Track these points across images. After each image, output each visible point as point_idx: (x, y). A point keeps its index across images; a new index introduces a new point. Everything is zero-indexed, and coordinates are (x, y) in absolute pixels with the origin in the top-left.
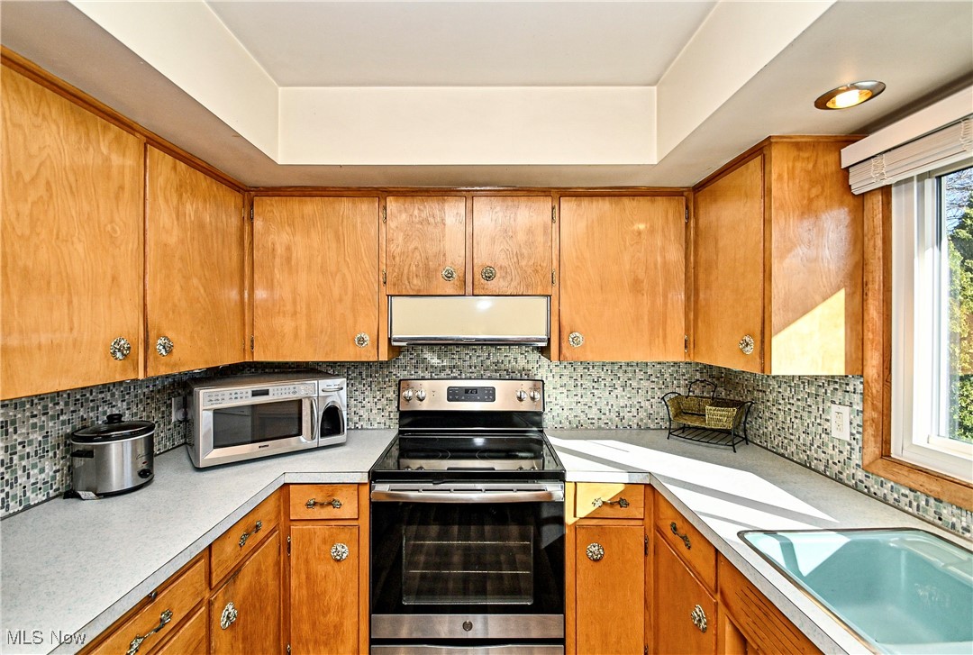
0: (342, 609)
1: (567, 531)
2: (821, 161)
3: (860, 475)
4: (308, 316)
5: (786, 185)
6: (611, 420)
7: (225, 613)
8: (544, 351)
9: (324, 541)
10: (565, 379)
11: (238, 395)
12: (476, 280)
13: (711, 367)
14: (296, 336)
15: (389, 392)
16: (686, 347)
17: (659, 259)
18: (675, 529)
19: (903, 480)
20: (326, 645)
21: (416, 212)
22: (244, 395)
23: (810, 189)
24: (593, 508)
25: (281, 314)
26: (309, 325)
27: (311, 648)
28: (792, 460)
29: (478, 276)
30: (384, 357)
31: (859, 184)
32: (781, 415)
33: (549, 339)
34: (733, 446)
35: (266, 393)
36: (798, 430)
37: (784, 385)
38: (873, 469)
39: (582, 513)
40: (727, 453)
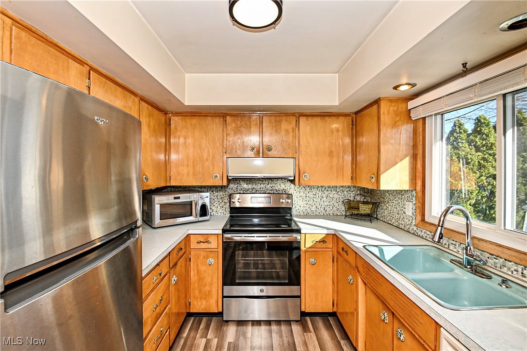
0: (211, 284)
1: (302, 253)
2: (400, 107)
3: (415, 228)
4: (194, 167)
5: (386, 116)
6: (321, 211)
7: (173, 279)
8: (293, 181)
9: (204, 257)
10: (302, 194)
11: (169, 199)
12: (264, 151)
13: (364, 188)
14: (188, 175)
15: (225, 199)
16: (352, 180)
17: (341, 142)
18: (343, 249)
19: (428, 229)
20: (205, 299)
21: (239, 123)
22: (171, 199)
23: (395, 118)
24: (312, 244)
25: (182, 166)
26: (194, 171)
27: (199, 300)
28: (393, 225)
29: (265, 150)
30: (225, 184)
31: (414, 116)
32: (390, 207)
33: (295, 176)
34: (371, 220)
35: (179, 198)
36: (395, 213)
37: (391, 195)
38: (419, 226)
39: (308, 246)
40: (369, 223)
